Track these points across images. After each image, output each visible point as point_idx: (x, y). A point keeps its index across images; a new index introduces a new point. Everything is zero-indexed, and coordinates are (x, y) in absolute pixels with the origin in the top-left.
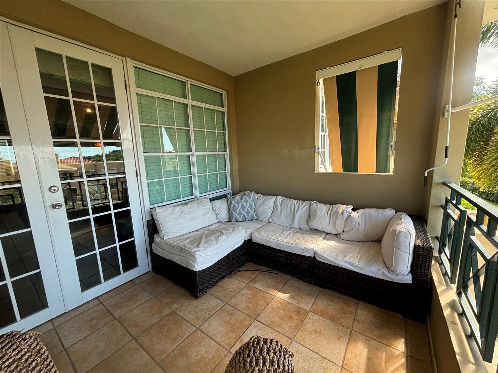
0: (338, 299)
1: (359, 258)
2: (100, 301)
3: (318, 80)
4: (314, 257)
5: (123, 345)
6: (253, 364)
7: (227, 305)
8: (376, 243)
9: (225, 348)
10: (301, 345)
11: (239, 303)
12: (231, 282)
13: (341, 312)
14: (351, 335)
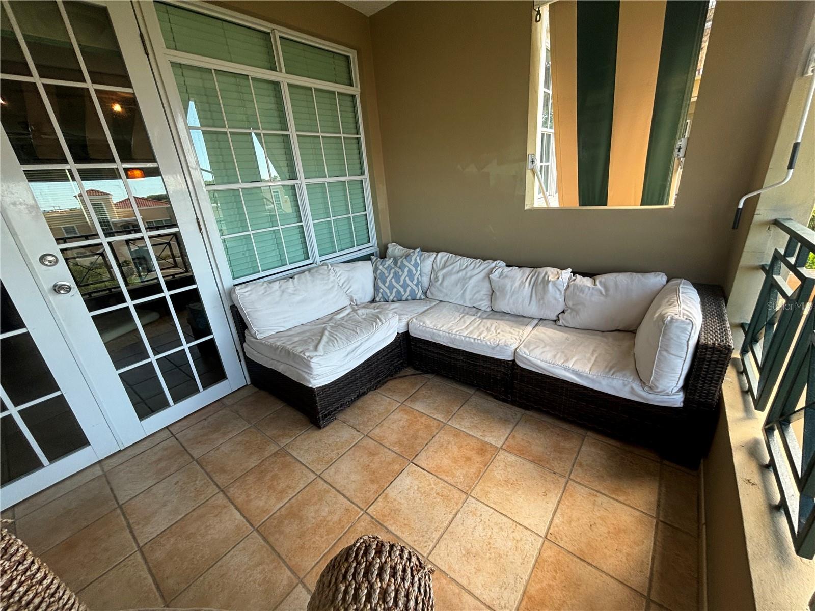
0: (551, 429)
1: (592, 361)
2: (171, 432)
3: (537, 9)
4: (514, 361)
5: (205, 500)
6: (349, 598)
7: (367, 438)
8: (628, 335)
9: (359, 508)
10: (482, 502)
11: (387, 436)
12: (376, 401)
13: (554, 450)
14: (567, 488)
